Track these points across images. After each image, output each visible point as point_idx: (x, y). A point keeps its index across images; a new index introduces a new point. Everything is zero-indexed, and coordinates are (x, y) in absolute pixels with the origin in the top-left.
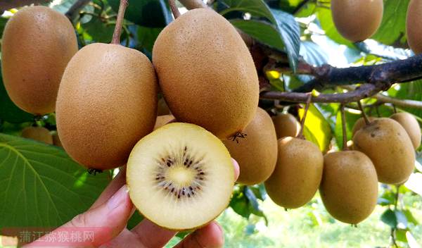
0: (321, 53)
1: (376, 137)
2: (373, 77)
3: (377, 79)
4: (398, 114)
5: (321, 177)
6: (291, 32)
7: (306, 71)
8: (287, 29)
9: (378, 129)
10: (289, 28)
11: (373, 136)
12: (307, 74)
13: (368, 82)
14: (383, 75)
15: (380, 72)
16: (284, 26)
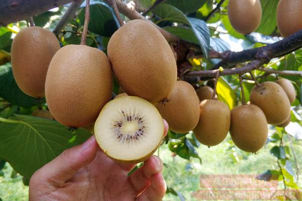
0: (226, 45)
1: (263, 95)
2: (258, 55)
3: (261, 56)
4: (279, 80)
5: (229, 123)
6: (203, 32)
7: (215, 56)
8: (200, 30)
9: (264, 89)
10: (202, 29)
11: (261, 94)
12: (216, 58)
13: (255, 59)
14: (265, 53)
15: (263, 51)
16: (199, 28)
